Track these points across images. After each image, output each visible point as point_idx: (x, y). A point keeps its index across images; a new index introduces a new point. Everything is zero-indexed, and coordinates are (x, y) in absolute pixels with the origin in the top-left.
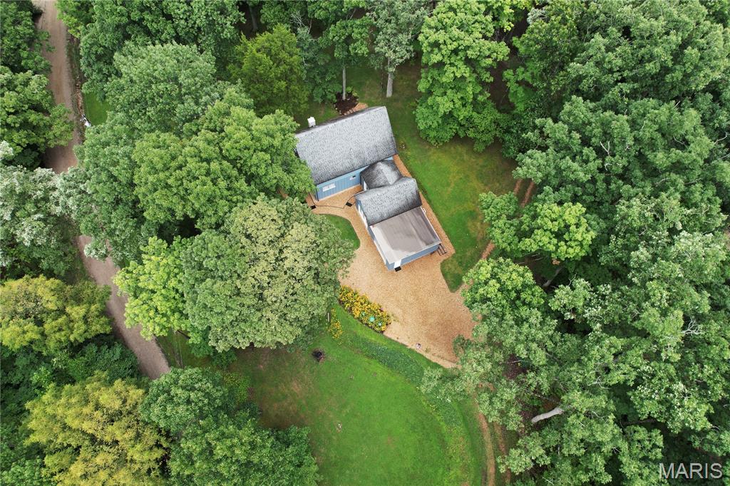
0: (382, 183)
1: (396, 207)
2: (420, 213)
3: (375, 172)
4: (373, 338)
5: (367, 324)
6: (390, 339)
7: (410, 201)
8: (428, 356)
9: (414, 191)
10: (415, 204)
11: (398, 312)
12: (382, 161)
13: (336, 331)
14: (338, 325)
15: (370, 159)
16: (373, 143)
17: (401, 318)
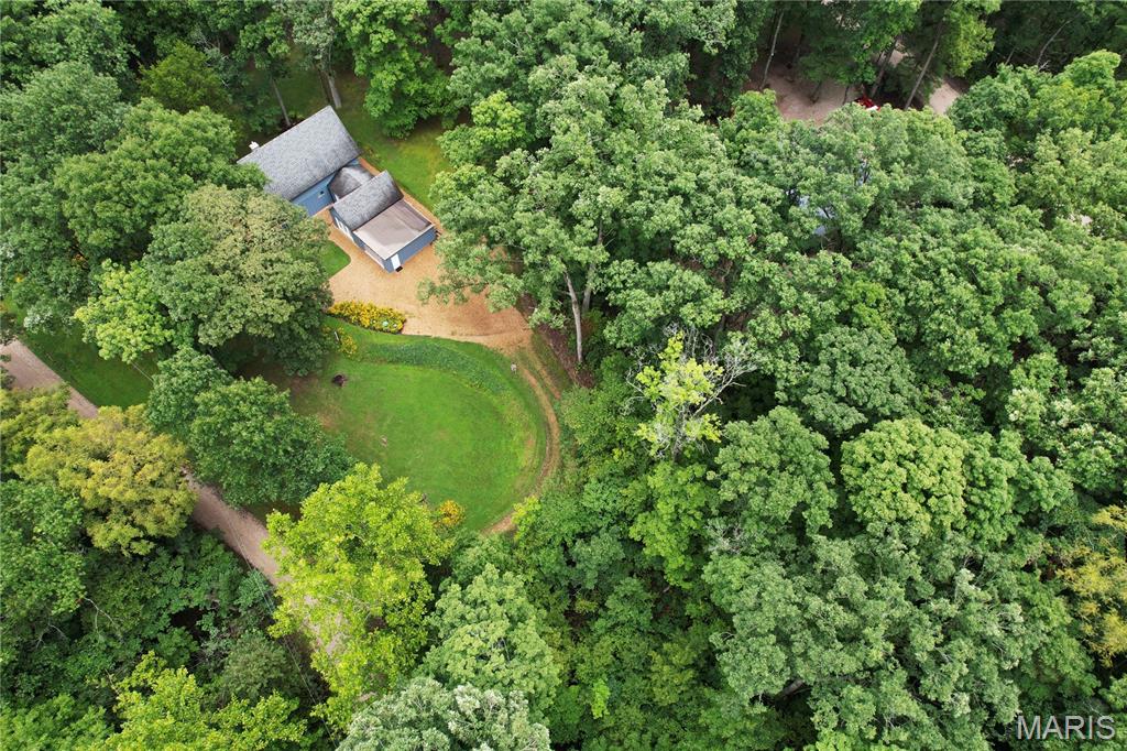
0: (353, 187)
1: (375, 205)
2: (405, 205)
3: (342, 179)
4: (391, 340)
5: (381, 330)
6: (411, 336)
7: (389, 195)
8: (455, 338)
9: (389, 183)
10: (395, 198)
11: (412, 308)
12: (346, 166)
13: (349, 348)
14: (350, 341)
15: (332, 166)
16: (329, 148)
17: (416, 313)
